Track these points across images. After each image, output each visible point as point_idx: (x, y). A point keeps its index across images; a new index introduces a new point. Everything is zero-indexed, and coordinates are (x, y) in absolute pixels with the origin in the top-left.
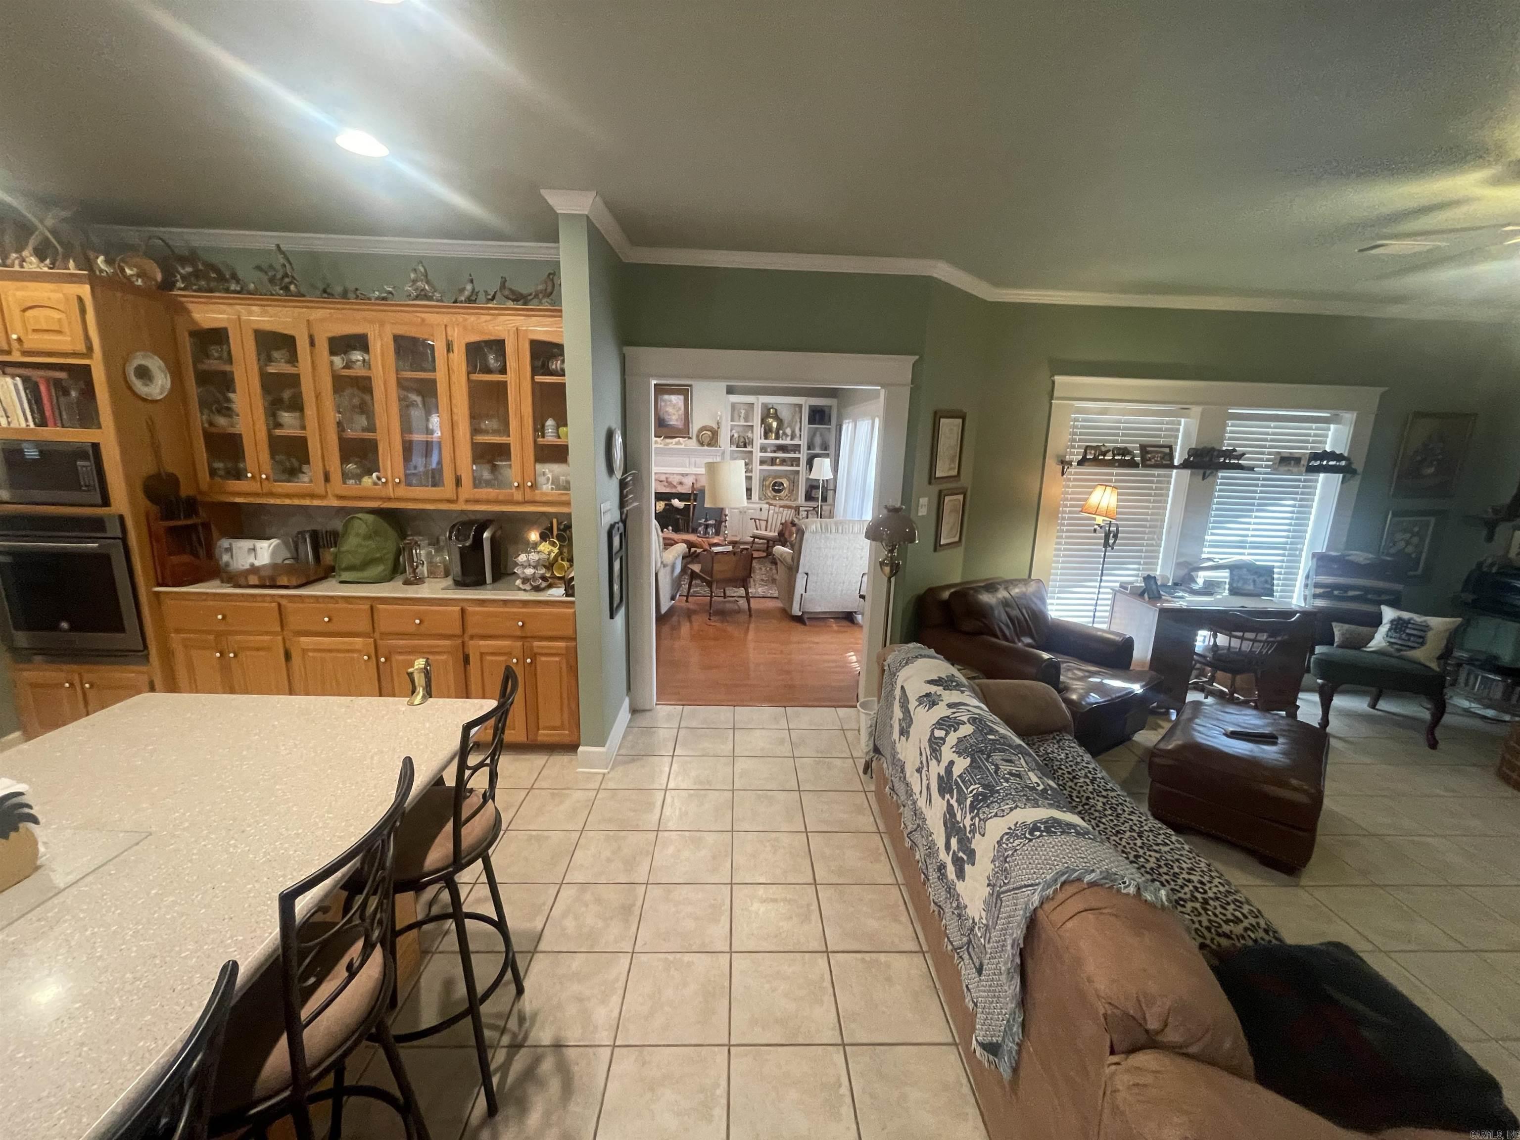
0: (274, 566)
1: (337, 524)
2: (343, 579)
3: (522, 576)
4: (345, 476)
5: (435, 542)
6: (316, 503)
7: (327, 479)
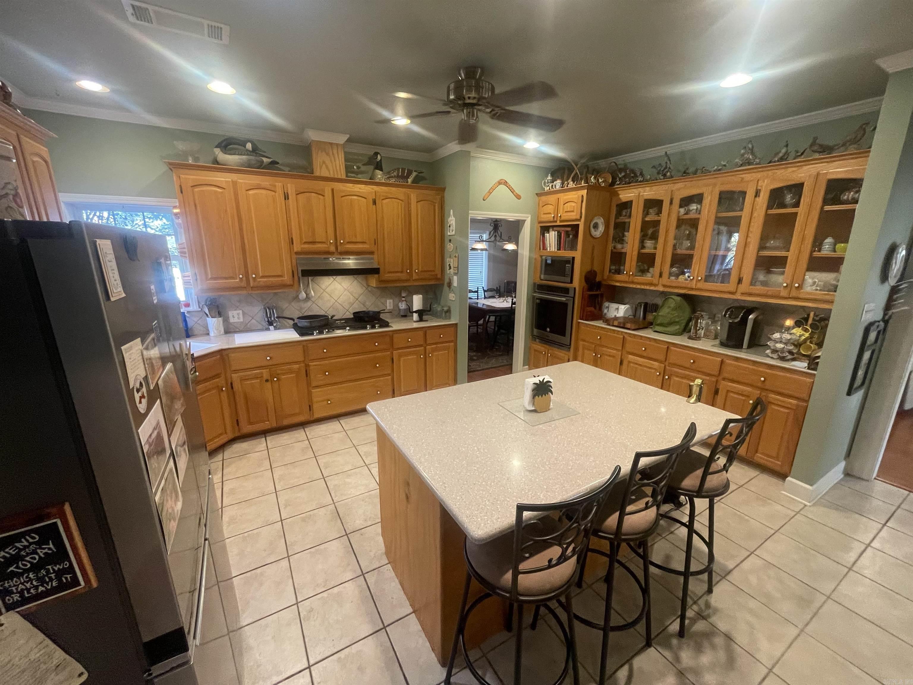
0: (624, 318)
1: (659, 301)
2: (656, 329)
3: (772, 348)
4: (670, 274)
5: (713, 318)
6: (652, 288)
7: (661, 275)
